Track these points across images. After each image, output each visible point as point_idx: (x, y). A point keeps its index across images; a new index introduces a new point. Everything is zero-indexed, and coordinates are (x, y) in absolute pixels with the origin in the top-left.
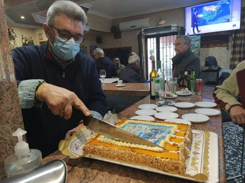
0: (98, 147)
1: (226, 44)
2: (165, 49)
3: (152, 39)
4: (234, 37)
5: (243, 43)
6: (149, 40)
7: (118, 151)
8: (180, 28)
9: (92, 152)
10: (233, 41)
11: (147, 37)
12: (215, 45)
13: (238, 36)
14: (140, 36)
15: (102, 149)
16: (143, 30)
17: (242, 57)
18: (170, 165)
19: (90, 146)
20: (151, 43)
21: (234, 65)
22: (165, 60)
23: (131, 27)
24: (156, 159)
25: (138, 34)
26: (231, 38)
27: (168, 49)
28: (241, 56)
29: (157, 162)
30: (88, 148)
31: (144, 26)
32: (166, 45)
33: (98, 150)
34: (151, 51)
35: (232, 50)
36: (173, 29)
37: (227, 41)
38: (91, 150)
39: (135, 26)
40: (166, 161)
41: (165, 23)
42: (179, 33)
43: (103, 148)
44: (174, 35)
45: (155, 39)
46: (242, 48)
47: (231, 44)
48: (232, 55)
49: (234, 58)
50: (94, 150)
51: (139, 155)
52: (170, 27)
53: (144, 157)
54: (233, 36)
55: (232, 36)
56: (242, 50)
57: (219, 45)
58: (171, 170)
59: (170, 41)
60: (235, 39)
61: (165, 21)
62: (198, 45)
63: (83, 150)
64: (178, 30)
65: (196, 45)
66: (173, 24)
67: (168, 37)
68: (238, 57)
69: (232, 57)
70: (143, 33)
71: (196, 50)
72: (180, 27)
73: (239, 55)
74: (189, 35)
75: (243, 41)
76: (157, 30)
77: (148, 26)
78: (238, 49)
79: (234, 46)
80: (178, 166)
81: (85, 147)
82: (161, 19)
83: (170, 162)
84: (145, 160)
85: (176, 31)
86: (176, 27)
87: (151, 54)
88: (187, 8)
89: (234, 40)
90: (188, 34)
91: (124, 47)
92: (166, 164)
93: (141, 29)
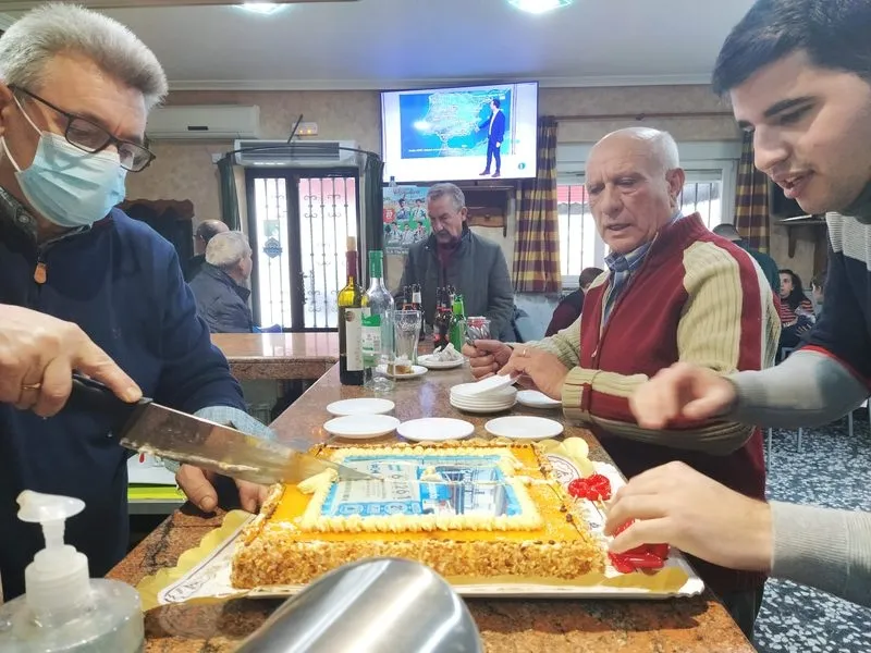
0: (304, 547)
1: (499, 219)
2: (317, 222)
3: (271, 181)
4: (522, 201)
5: (543, 218)
6: (259, 183)
7: (386, 546)
8: (365, 157)
9: (277, 569)
10: (518, 213)
11: (251, 174)
12: (487, 219)
13: (532, 197)
14: (225, 166)
15: (322, 552)
16: (237, 146)
17: (542, 259)
18: (566, 560)
19: (265, 549)
20: (269, 196)
21: (522, 281)
22: (318, 258)
23: (190, 128)
24: (523, 549)
25: (218, 157)
26: (512, 203)
27: (329, 221)
28: (539, 256)
29: (526, 558)
30: (260, 557)
31: (242, 135)
32: (322, 206)
33: (304, 558)
34: (267, 222)
35: (517, 239)
36: (346, 158)
37: (503, 212)
38: (270, 563)
39: (206, 128)
40: (553, 550)
41: (315, 132)
42: (366, 170)
43: (325, 548)
44: (346, 176)
45: (282, 181)
46: (543, 233)
47: (512, 219)
48: (517, 254)
49: (524, 262)
50: (286, 562)
51: (463, 545)
52: (333, 149)
53: (484, 550)
54: (519, 197)
55: (515, 197)
56: (543, 238)
57: (481, 219)
58: (569, 576)
59: (334, 196)
60: (525, 205)
61: (315, 125)
62: (424, 215)
63: (233, 569)
64: (360, 162)
65: (418, 217)
66: (343, 139)
67: (328, 180)
68: (533, 259)
69: (516, 259)
70: (238, 155)
71: (418, 230)
72: (367, 153)
73: (534, 253)
74: (396, 181)
75: (543, 212)
76: (293, 151)
77: (255, 134)
78: (531, 236)
79: (523, 226)
80: (590, 559)
81: (243, 556)
82: (301, 116)
83: (564, 551)
84: (486, 560)
85: (353, 163)
86: (355, 150)
87: (268, 233)
88: (386, 96)
89: (522, 210)
90: (392, 178)
91: (160, 201)
92: (552, 561)
93: (231, 141)
